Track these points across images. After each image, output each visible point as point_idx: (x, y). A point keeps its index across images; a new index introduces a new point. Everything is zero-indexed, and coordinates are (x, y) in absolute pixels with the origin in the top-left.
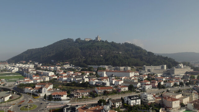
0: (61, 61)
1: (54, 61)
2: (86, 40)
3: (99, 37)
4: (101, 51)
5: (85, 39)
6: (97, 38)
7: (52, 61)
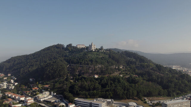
0: (41, 82)
1: (33, 80)
2: (78, 47)
3: (93, 44)
4: (96, 67)
5: (77, 45)
6: (91, 46)
7: (30, 79)
